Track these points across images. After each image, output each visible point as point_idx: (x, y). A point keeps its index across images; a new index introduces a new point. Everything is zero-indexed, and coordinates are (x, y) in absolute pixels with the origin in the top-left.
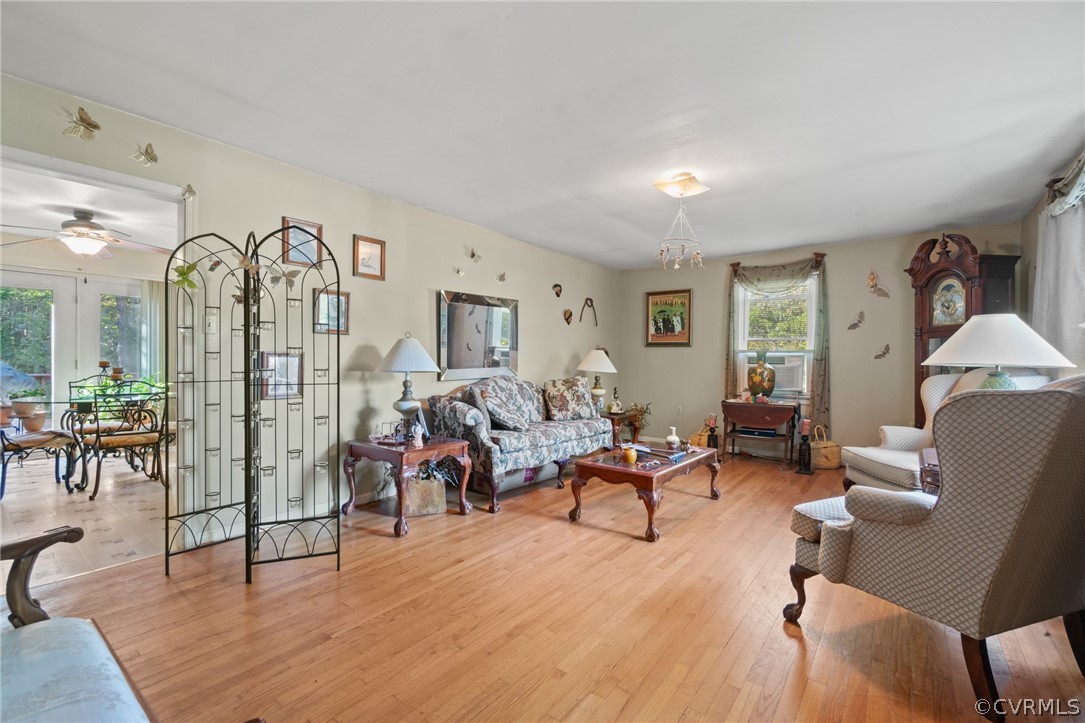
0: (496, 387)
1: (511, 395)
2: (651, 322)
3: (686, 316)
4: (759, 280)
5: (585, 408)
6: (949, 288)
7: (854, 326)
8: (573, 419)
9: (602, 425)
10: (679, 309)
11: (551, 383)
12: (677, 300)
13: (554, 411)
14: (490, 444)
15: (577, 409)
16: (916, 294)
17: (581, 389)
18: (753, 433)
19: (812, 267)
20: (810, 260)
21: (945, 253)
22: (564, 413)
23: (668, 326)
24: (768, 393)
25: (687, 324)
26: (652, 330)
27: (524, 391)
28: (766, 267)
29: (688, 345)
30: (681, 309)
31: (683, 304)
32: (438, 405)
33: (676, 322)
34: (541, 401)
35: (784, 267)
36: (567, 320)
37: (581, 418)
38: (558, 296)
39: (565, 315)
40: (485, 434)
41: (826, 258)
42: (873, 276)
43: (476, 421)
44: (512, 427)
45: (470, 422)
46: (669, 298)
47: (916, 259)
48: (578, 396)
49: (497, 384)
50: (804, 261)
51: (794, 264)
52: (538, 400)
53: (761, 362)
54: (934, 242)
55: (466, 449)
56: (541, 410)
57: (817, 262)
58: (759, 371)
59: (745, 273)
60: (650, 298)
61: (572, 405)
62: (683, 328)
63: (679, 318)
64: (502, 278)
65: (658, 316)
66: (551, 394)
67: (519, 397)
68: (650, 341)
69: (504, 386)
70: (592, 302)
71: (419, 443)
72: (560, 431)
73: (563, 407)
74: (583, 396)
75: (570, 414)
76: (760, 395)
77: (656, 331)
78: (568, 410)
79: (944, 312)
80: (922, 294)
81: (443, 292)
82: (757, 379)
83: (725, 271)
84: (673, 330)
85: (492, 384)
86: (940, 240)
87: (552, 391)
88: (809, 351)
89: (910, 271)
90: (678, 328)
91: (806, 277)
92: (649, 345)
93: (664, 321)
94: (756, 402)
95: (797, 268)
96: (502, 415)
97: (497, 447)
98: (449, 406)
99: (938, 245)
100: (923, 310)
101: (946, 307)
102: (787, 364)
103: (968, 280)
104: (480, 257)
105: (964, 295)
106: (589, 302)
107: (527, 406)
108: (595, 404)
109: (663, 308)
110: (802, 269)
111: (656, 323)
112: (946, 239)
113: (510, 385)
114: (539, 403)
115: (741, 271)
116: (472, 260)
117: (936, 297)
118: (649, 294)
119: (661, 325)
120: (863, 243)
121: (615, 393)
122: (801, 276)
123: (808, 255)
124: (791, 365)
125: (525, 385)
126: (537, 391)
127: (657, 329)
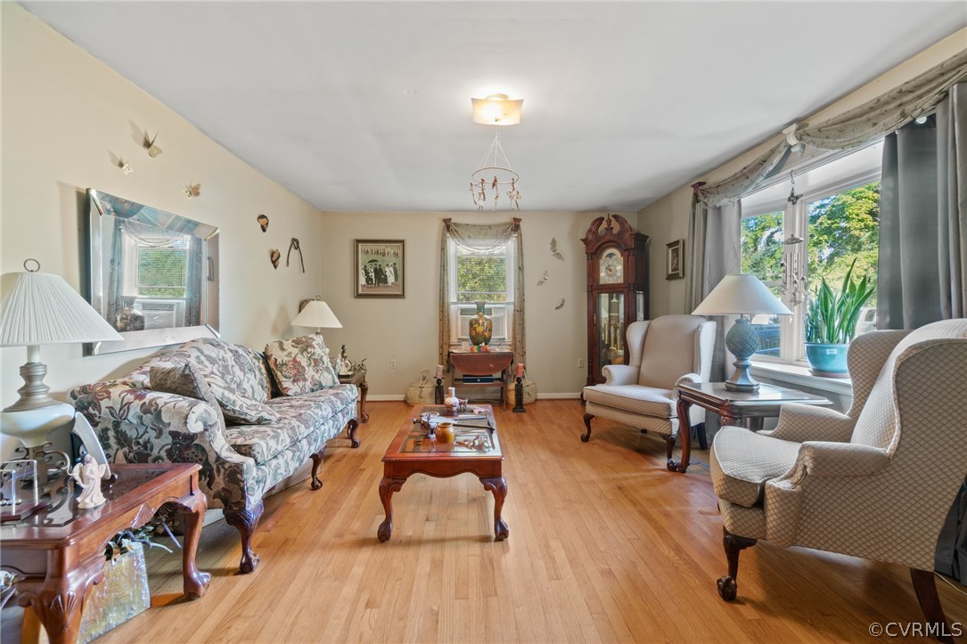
0: (202, 358)
1: (225, 367)
2: (361, 272)
3: (399, 267)
4: (469, 237)
5: (325, 374)
6: (610, 255)
7: (541, 283)
8: (313, 390)
9: (350, 393)
10: (391, 260)
11: (277, 344)
12: (390, 249)
13: (286, 383)
14: (236, 458)
15: (317, 377)
16: (588, 259)
17: (318, 351)
18: (475, 381)
19: (512, 230)
20: (511, 224)
21: (609, 229)
22: (301, 384)
23: (380, 276)
24: (487, 341)
25: (401, 275)
26: (362, 280)
27: (242, 360)
28: (475, 226)
29: (402, 296)
30: (394, 260)
31: (396, 255)
32: (104, 403)
33: (389, 272)
34: (264, 371)
35: (490, 227)
36: (274, 262)
37: (322, 387)
38: (264, 230)
39: (272, 256)
40: (221, 443)
41: (521, 223)
42: (554, 243)
43: (205, 424)
44: (254, 419)
45: (195, 427)
46: (381, 247)
47: (590, 230)
48: (315, 360)
49: (202, 353)
50: (506, 224)
51: (498, 225)
52: (260, 370)
53: (481, 313)
54: (602, 219)
55: (196, 479)
56: (265, 384)
57: (515, 226)
58: (481, 321)
59: (456, 228)
60: (360, 245)
61: (310, 372)
62: (396, 279)
63: (392, 269)
64: (195, 192)
65: (368, 266)
66: (279, 361)
67: (237, 368)
68: (360, 292)
69: (214, 355)
70: (298, 243)
71: (93, 498)
72: (316, 411)
73: (299, 376)
74: (321, 359)
75: (308, 385)
76: (483, 344)
77: (367, 281)
78: (305, 380)
79: (607, 274)
80: (592, 259)
81: (93, 193)
82: (480, 329)
83: (436, 227)
84: (385, 281)
85: (195, 353)
86: (606, 219)
87: (278, 356)
88: (508, 303)
89: (585, 241)
90: (391, 279)
91: (507, 238)
92: (359, 296)
93: (375, 270)
94: (480, 351)
95: (501, 229)
96: (239, 403)
97: (251, 461)
98: (138, 403)
99: (604, 222)
100: (593, 271)
101: (609, 269)
102: (493, 315)
103: (625, 250)
104: (160, 151)
105: (622, 262)
106: (295, 243)
107: (249, 380)
108: (334, 368)
109: (375, 257)
110: (505, 231)
111: (367, 273)
112: (611, 218)
113: (222, 352)
114: (261, 374)
115: (453, 227)
116: (146, 151)
117: (602, 262)
118: (359, 241)
119: (372, 275)
120: (549, 214)
121: (343, 352)
122: (504, 236)
123: (507, 219)
124: (497, 315)
125: (241, 351)
126: (255, 357)
127: (369, 280)
